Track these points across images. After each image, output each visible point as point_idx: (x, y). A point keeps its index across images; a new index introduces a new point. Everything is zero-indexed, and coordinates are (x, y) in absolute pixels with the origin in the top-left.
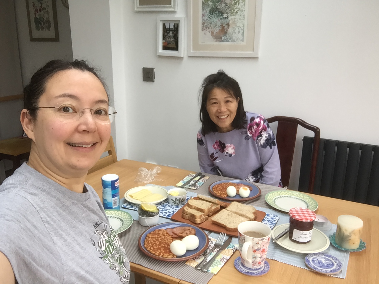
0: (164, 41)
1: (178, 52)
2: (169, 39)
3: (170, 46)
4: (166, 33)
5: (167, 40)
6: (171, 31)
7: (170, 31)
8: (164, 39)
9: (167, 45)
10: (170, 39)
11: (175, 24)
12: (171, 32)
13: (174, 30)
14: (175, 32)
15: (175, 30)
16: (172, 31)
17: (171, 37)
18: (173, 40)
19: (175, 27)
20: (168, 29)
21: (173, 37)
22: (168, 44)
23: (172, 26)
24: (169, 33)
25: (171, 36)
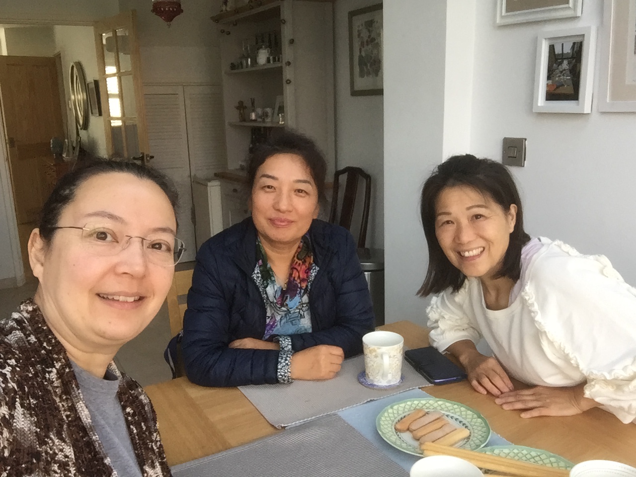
0: (550, 82)
1: (578, 104)
2: (560, 76)
3: (561, 91)
4: (555, 65)
5: (557, 79)
6: (565, 59)
7: (563, 59)
8: (549, 78)
9: (555, 90)
10: (562, 77)
11: (574, 43)
12: (565, 62)
13: (573, 57)
14: (574, 61)
15: (575, 56)
16: (567, 59)
17: (564, 72)
18: (569, 78)
19: (575, 49)
20: (559, 55)
21: (569, 73)
22: (558, 87)
23: (567, 49)
24: (561, 63)
25: (565, 70)
